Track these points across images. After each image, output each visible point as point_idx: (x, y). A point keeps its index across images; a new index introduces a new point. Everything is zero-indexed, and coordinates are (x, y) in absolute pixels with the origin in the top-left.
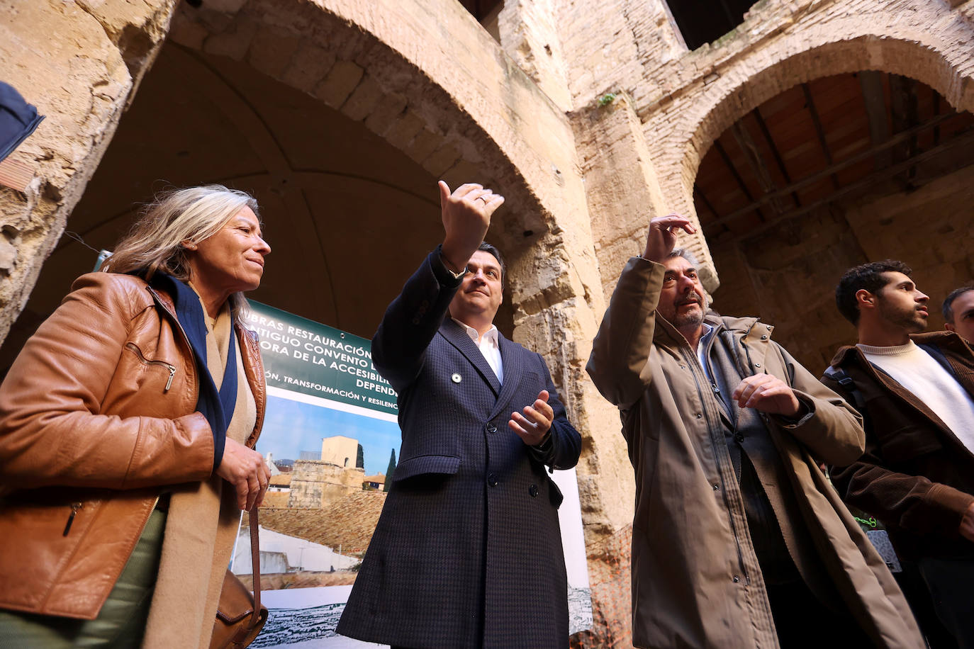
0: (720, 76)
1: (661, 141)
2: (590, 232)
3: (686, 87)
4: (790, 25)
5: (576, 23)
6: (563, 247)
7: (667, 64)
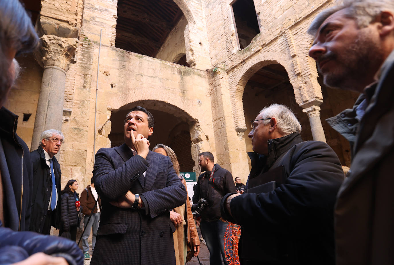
0: (245, 63)
1: (231, 83)
2: (212, 116)
3: (237, 65)
4: (261, 49)
5: (212, 25)
6: (200, 127)
7: (233, 54)
